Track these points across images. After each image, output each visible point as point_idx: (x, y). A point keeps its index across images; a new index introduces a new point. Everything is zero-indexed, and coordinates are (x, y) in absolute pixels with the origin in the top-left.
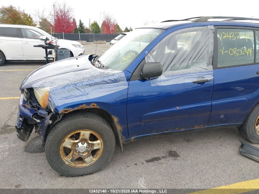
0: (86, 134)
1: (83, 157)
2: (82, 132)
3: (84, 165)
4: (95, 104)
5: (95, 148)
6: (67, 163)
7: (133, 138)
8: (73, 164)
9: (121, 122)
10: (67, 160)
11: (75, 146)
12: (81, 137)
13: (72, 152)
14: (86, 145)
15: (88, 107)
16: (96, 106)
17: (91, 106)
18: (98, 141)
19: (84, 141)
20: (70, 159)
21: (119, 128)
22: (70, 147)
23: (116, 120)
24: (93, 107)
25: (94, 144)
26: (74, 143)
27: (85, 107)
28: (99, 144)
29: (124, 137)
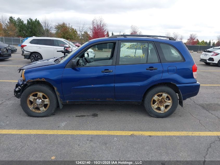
0: (40, 94)
1: (39, 107)
2: (39, 93)
3: (40, 112)
4: (44, 79)
5: (45, 103)
6: (31, 109)
7: (67, 101)
8: (34, 110)
9: (58, 90)
10: (31, 107)
11: (35, 100)
12: (38, 96)
13: (33, 103)
14: (41, 101)
15: (41, 80)
16: (44, 80)
17: (42, 80)
18: (47, 100)
19: (40, 98)
20: (33, 107)
21: (58, 93)
22: (32, 100)
23: (55, 89)
24: (43, 80)
25: (44, 101)
26: (34, 99)
27: (39, 80)
28: (47, 101)
29: (61, 99)
